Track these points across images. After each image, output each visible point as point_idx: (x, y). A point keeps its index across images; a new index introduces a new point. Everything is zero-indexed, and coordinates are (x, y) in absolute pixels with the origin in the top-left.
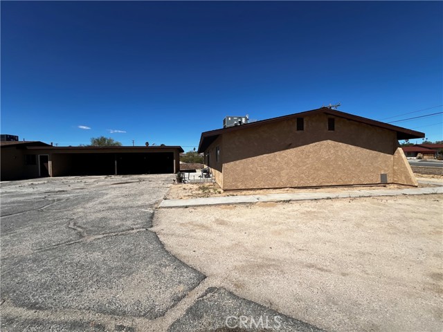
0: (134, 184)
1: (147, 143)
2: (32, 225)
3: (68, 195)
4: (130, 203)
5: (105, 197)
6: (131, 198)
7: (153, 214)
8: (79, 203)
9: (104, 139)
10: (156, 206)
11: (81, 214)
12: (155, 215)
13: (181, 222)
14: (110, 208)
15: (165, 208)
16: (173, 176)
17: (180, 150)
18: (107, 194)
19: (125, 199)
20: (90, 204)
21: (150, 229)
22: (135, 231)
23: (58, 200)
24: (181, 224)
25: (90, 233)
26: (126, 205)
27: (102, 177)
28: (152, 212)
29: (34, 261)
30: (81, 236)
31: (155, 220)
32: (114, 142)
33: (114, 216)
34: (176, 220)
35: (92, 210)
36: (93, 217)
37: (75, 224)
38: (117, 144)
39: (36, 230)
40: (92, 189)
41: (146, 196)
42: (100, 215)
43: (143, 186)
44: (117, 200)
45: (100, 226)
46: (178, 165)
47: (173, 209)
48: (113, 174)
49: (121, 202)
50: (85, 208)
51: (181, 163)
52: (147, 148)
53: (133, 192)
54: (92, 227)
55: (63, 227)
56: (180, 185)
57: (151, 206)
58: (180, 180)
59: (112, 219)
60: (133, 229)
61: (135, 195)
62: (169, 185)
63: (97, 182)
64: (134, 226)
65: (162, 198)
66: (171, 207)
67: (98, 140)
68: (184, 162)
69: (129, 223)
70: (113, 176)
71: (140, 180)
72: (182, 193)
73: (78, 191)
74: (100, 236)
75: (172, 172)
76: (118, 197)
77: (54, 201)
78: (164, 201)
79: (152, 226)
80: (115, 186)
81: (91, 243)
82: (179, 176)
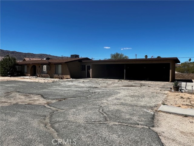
0: (137, 88)
1: (146, 56)
2: (84, 106)
3: (99, 91)
4: (135, 102)
5: (119, 95)
6: (136, 98)
7: (154, 115)
8: (104, 97)
9: (118, 55)
10: (156, 109)
11: (106, 104)
12: (156, 117)
13: (181, 130)
14: (122, 104)
15: (164, 112)
16: (170, 84)
17: (176, 60)
18: (120, 93)
19: (131, 99)
20: (110, 99)
21: (152, 128)
22: (140, 126)
23: (95, 93)
24: (182, 132)
25: (111, 119)
26: (132, 103)
27: (116, 80)
28: (152, 113)
29: (85, 128)
30: (106, 120)
31: (155, 121)
32: (124, 56)
33: (124, 110)
34: (176, 127)
35: (111, 103)
36: (112, 108)
37: (103, 110)
38: (126, 57)
39: (85, 109)
40: (111, 88)
41: (147, 99)
42: (116, 108)
43: (144, 90)
44: (126, 98)
45: (116, 116)
46: (174, 74)
47: (172, 115)
48: (123, 79)
49: (129, 100)
50: (107, 100)
51: (176, 73)
52: (146, 60)
53: (136, 94)
54: (112, 115)
55: (97, 110)
56: (177, 93)
57: (151, 108)
58: (177, 89)
59: (123, 112)
60: (138, 124)
61: (138, 96)
62: (166, 92)
63: (114, 83)
64: (139, 123)
65: (161, 103)
66: (170, 113)
67: (114, 55)
68: (179, 71)
69: (135, 118)
70: (123, 81)
71: (141, 85)
72: (180, 102)
73: (104, 88)
74: (117, 123)
75: (168, 81)
76: (126, 96)
77: (92, 93)
78: (162, 106)
79: (153, 126)
80: (124, 87)
81: (111, 127)
82: (176, 85)
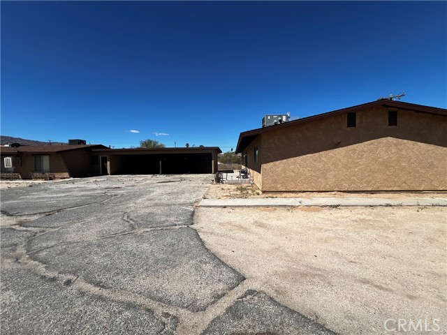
0: (176, 183)
1: (187, 145)
2: (96, 216)
3: (123, 192)
4: (173, 200)
5: (152, 194)
6: (174, 196)
7: (194, 212)
8: (130, 199)
9: (150, 142)
10: (196, 204)
11: (133, 209)
12: (196, 213)
13: (220, 222)
14: (156, 205)
15: (204, 206)
16: (211, 176)
17: (218, 150)
18: (153, 192)
19: (169, 197)
20: (140, 201)
21: (191, 226)
22: (177, 227)
23: (115, 195)
24: (220, 224)
25: (140, 225)
26: (170, 202)
27: (149, 176)
28: (192, 210)
29: (99, 246)
30: (133, 228)
31: (195, 217)
32: (159, 144)
33: (159, 212)
34: (215, 219)
35: (141, 206)
36: (142, 211)
37: (128, 217)
38: (161, 145)
39: (99, 220)
40: (141, 186)
41: (187, 195)
42: (148, 211)
43: (184, 185)
44: (161, 197)
45: (148, 220)
46: (216, 165)
47: (212, 208)
48: (158, 173)
49: (165, 199)
50: (135, 203)
51: (219, 163)
52: (187, 149)
53: (175, 191)
54: (142, 220)
55: (119, 219)
56: (218, 185)
57: (191, 204)
58: (218, 180)
59: (157, 214)
60: (176, 225)
61: (177, 193)
62: (208, 185)
63: (145, 180)
64: (177, 223)
65: (201, 197)
66: (210, 207)
67: (145, 142)
68: (221, 162)
69: (172, 219)
70: (158, 176)
71: (182, 180)
72: (220, 193)
73: (130, 188)
74: (148, 230)
75: (211, 173)
76: (162, 195)
77: (112, 196)
78: (203, 200)
79: (192, 224)
80: (159, 184)
81: (141, 235)
82: (217, 176)
